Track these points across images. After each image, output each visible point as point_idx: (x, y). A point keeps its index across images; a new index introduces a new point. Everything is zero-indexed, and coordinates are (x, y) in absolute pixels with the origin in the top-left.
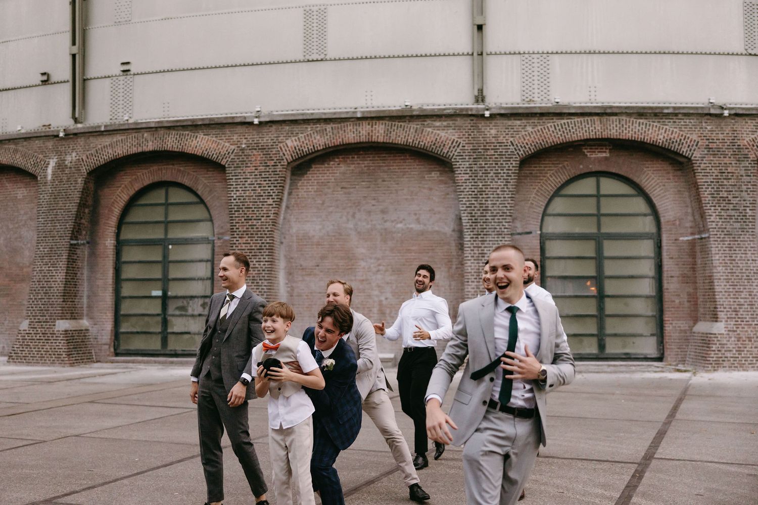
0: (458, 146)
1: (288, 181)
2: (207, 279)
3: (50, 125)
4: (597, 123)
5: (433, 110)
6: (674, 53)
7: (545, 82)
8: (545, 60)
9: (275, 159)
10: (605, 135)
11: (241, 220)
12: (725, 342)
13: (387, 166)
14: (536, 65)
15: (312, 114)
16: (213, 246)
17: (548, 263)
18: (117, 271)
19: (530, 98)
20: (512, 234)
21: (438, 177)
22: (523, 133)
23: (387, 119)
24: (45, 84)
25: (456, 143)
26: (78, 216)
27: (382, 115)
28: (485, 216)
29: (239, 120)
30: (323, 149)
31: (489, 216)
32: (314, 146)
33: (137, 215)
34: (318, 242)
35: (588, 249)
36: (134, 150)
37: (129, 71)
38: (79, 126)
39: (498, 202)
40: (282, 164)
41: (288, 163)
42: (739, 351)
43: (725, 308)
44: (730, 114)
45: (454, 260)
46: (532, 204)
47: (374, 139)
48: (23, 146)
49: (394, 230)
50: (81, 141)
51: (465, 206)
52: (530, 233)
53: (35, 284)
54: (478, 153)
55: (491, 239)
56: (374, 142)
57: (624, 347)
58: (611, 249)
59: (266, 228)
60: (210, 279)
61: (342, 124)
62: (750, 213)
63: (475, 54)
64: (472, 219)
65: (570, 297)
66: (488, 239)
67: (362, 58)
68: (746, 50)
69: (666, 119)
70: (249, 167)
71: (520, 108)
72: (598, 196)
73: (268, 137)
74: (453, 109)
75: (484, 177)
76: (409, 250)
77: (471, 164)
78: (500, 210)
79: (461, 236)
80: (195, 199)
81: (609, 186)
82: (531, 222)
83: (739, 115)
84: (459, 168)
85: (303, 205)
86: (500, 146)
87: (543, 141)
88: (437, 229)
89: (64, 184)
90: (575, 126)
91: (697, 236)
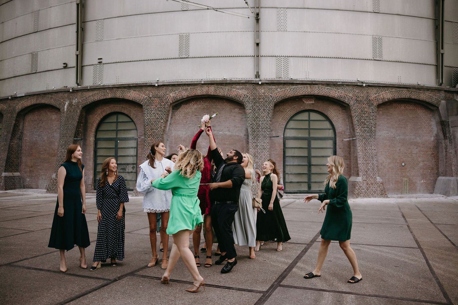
0: (247, 97)
1: (171, 112)
2: (135, 156)
3: (67, 86)
4: (309, 88)
5: (236, 81)
6: (342, 58)
7: (287, 69)
8: (286, 60)
9: (165, 102)
10: (312, 93)
11: (149, 129)
12: (362, 185)
13: (215, 106)
14: (283, 62)
15: (182, 82)
16: (137, 141)
17: (287, 150)
18: (95, 152)
19: (280, 76)
20: (270, 137)
21: (238, 111)
22: (276, 92)
23: (216, 84)
24: (65, 68)
25: (246, 96)
26: (78, 127)
27: (213, 83)
28: (259, 129)
29: (149, 84)
30: (186, 98)
31: (260, 129)
32: (182, 96)
33: (104, 127)
34: (184, 140)
35: (304, 144)
36: (102, 98)
37: (101, 62)
38: (79, 87)
39: (264, 123)
40: (168, 104)
41: (171, 104)
42: (368, 189)
43: (362, 170)
44: (366, 86)
45: (245, 148)
46: (280, 124)
47: (209, 93)
48: (54, 96)
49: (218, 134)
50: (79, 94)
51: (249, 124)
52: (278, 136)
53: (59, 158)
54: (256, 100)
55: (261, 139)
56: (209, 95)
57: (319, 188)
58: (314, 144)
59: (160, 133)
60: (136, 156)
61: (195, 87)
62: (373, 129)
63: (255, 56)
64: (252, 130)
65: (296, 165)
66: (259, 139)
67: (205, 57)
68: (373, 58)
69: (339, 87)
70: (153, 105)
71: (275, 80)
72: (309, 121)
73: (162, 92)
74: (245, 80)
75: (258, 111)
76: (225, 144)
77: (253, 105)
78: (265, 126)
79: (248, 138)
80: (129, 120)
81: (314, 116)
82: (280, 132)
83: (370, 86)
84: (247, 107)
85: (178, 123)
86: (265, 97)
87: (285, 96)
88: (237, 134)
89: (72, 113)
90: (299, 89)
91: (351, 139)
